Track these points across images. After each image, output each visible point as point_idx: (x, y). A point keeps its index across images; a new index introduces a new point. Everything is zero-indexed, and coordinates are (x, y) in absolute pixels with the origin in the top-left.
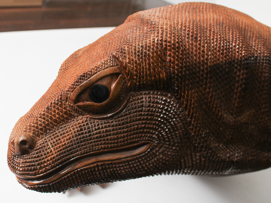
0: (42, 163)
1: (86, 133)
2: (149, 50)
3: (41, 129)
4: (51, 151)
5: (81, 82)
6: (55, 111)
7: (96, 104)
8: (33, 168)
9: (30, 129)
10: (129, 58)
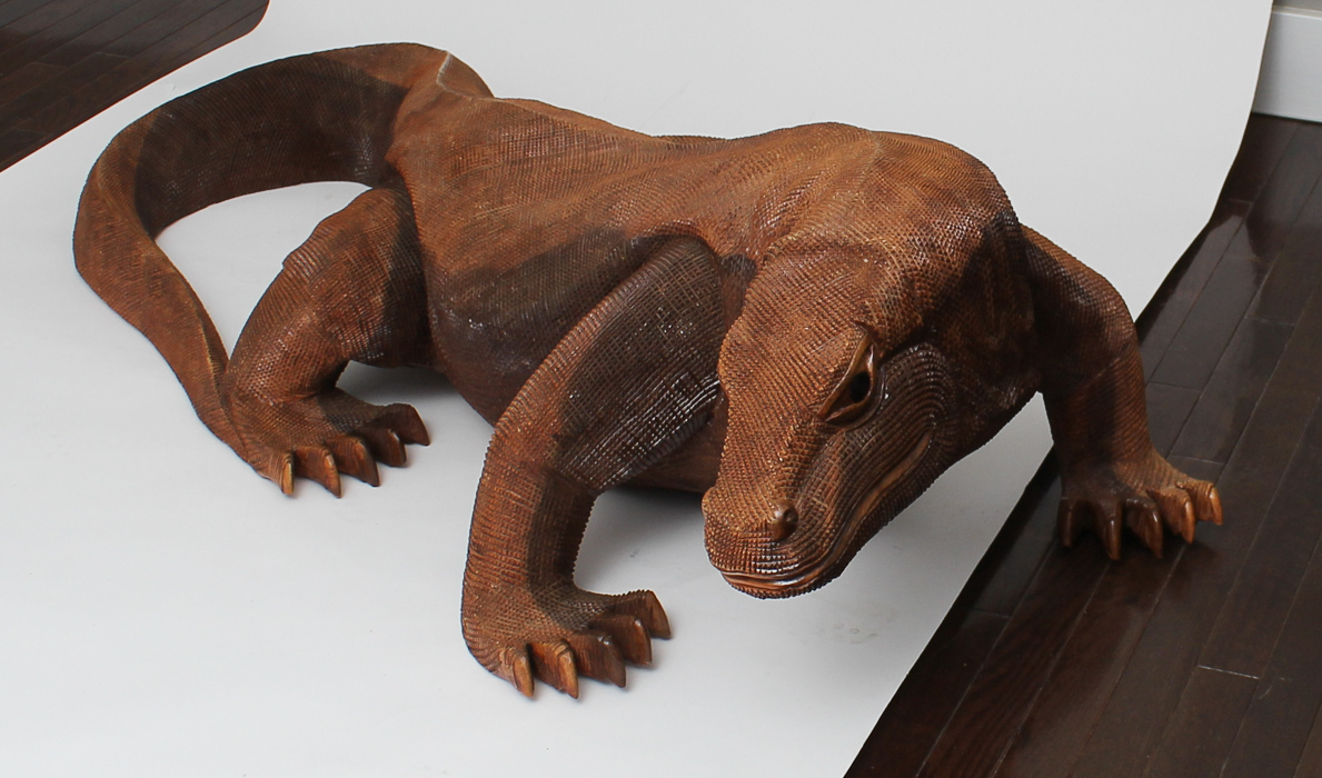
0: (822, 533)
1: (854, 457)
2: (896, 294)
3: (793, 484)
4: (825, 509)
5: (838, 382)
6: (801, 447)
7: (858, 405)
8: (813, 546)
9: (779, 492)
10: (878, 317)
